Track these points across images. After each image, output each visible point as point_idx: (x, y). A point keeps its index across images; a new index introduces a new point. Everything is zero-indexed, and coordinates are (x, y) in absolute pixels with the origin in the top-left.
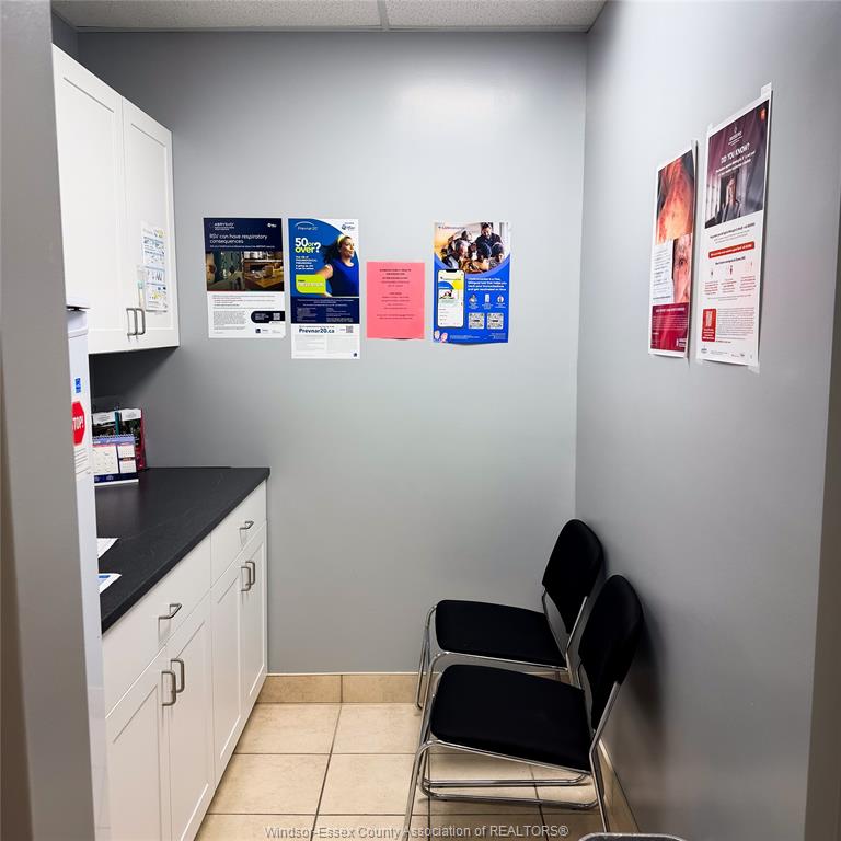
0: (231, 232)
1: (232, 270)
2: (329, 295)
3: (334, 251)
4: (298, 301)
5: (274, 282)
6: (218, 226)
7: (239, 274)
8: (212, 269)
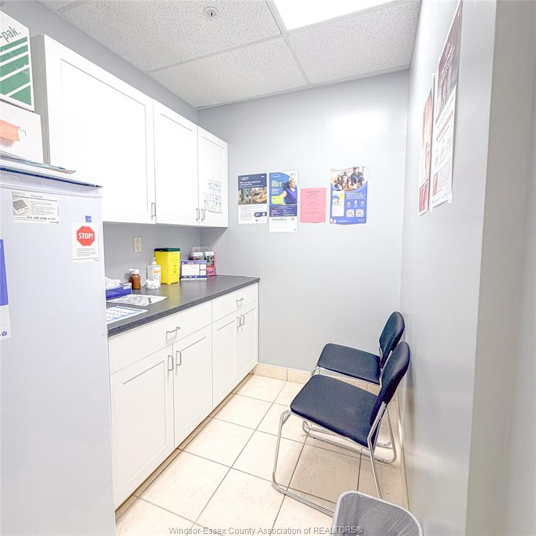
0: (248, 180)
1: (248, 196)
2: (284, 204)
3: (287, 186)
4: (272, 207)
5: (262, 200)
6: (243, 179)
7: (250, 197)
8: (240, 196)
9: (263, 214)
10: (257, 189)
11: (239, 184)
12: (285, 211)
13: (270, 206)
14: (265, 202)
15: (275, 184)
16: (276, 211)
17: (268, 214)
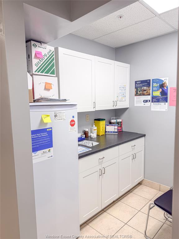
0: (140, 83)
1: (140, 92)
2: (160, 96)
3: (162, 86)
5: (148, 93)
6: (138, 83)
7: (141, 92)
8: (136, 92)
9: (148, 101)
10: (145, 88)
11: (135, 85)
12: (161, 99)
13: (152, 97)
14: (149, 95)
15: (155, 85)
16: (155, 100)
17: (151, 101)
